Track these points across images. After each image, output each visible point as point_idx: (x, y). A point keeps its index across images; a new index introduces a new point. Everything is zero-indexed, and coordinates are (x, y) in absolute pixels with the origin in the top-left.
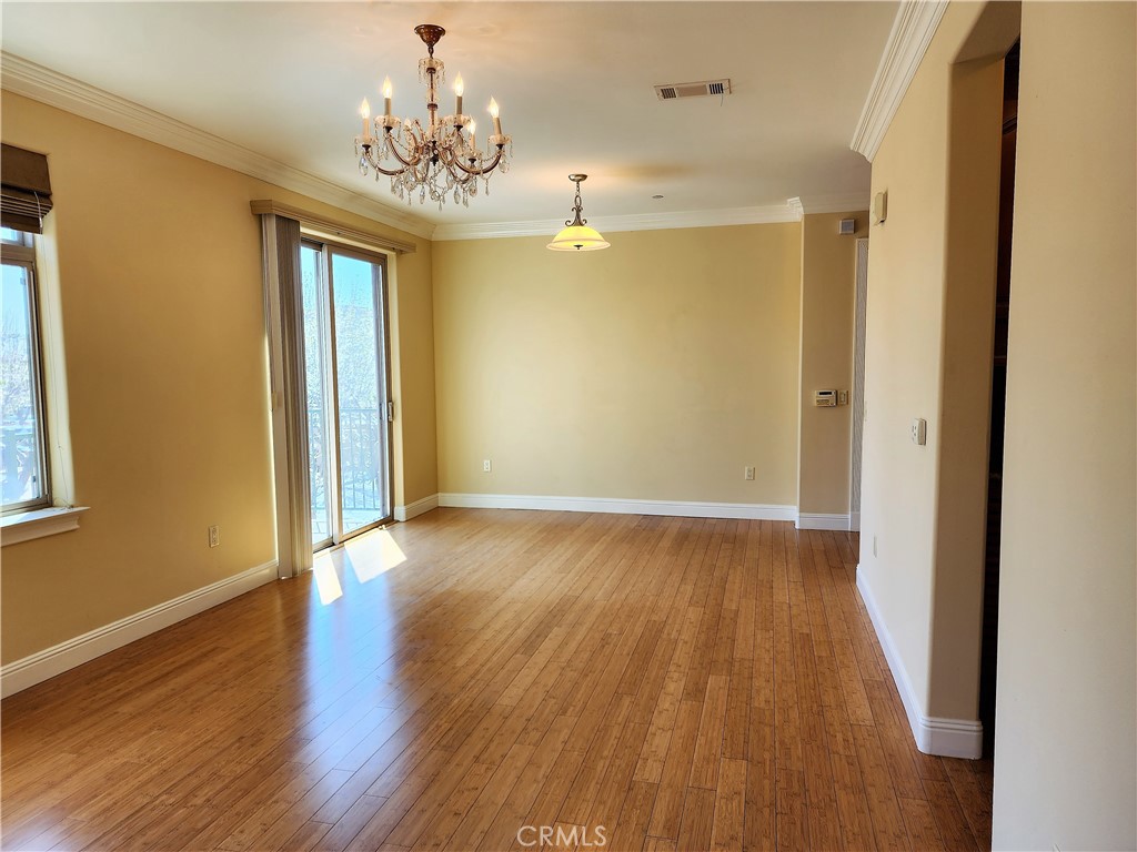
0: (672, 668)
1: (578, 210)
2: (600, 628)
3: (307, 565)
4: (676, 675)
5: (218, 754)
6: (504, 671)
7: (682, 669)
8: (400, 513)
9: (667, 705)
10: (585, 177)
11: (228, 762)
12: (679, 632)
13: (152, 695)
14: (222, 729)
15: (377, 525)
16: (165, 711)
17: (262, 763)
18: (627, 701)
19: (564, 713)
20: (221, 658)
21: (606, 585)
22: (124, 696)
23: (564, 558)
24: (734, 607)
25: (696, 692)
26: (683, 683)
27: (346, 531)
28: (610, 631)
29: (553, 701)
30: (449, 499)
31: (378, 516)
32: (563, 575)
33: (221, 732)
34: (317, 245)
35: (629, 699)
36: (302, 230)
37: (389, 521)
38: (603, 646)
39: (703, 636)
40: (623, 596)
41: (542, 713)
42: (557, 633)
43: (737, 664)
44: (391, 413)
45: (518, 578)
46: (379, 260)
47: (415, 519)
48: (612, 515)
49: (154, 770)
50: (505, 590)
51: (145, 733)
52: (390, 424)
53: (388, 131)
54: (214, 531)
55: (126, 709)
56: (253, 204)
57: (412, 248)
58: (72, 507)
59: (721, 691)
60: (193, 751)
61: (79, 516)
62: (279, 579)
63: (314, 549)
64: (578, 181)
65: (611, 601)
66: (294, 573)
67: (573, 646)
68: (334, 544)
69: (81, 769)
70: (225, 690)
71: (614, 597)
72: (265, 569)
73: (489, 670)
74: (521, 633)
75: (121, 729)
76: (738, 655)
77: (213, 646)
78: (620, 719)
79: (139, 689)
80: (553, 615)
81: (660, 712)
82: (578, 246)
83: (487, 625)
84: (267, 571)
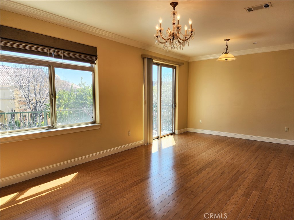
0: (242, 186)
1: (227, 49)
2: (222, 170)
3: (151, 142)
4: (242, 188)
5: (117, 183)
6: (190, 177)
7: (245, 187)
8: (177, 132)
9: (236, 197)
10: (229, 40)
11: (118, 186)
12: (248, 176)
13: (109, 167)
14: (120, 178)
15: (170, 134)
16: (111, 171)
17: (125, 188)
18: (223, 193)
19: (203, 192)
20: (126, 161)
21: (228, 158)
22: (104, 166)
23: (218, 149)
24: (270, 171)
25: (247, 195)
26: (243, 191)
27: (162, 135)
28: (225, 171)
29: (201, 188)
30: (191, 130)
31: (171, 132)
32: (216, 154)
33: (119, 179)
34: (158, 64)
35: (224, 192)
36: (153, 61)
37: (173, 134)
38: (221, 176)
39: (256, 178)
40: (233, 162)
41: (196, 191)
42: (209, 169)
43: (265, 189)
44: (175, 106)
45: (202, 153)
46: (174, 68)
47: (180, 134)
48: (237, 138)
49: (104, 184)
50: (198, 155)
51: (105, 176)
52: (175, 109)
53: (160, 32)
54: (129, 132)
55: (104, 169)
56: (142, 55)
57: (183, 64)
58: (99, 124)
59: (256, 196)
60: (113, 181)
61: (100, 126)
62: (144, 145)
63: (153, 139)
64: (227, 41)
65: (228, 163)
66: (148, 144)
67: (212, 173)
68: (159, 138)
69: (91, 181)
70: (123, 169)
71: (230, 162)
72: (141, 142)
73: (186, 176)
74: (198, 168)
75: (101, 174)
76: (266, 186)
77: (125, 158)
78: (219, 198)
79: (107, 166)
80: (209, 164)
81: (233, 198)
82: (226, 60)
83: (189, 164)
84: (142, 142)
